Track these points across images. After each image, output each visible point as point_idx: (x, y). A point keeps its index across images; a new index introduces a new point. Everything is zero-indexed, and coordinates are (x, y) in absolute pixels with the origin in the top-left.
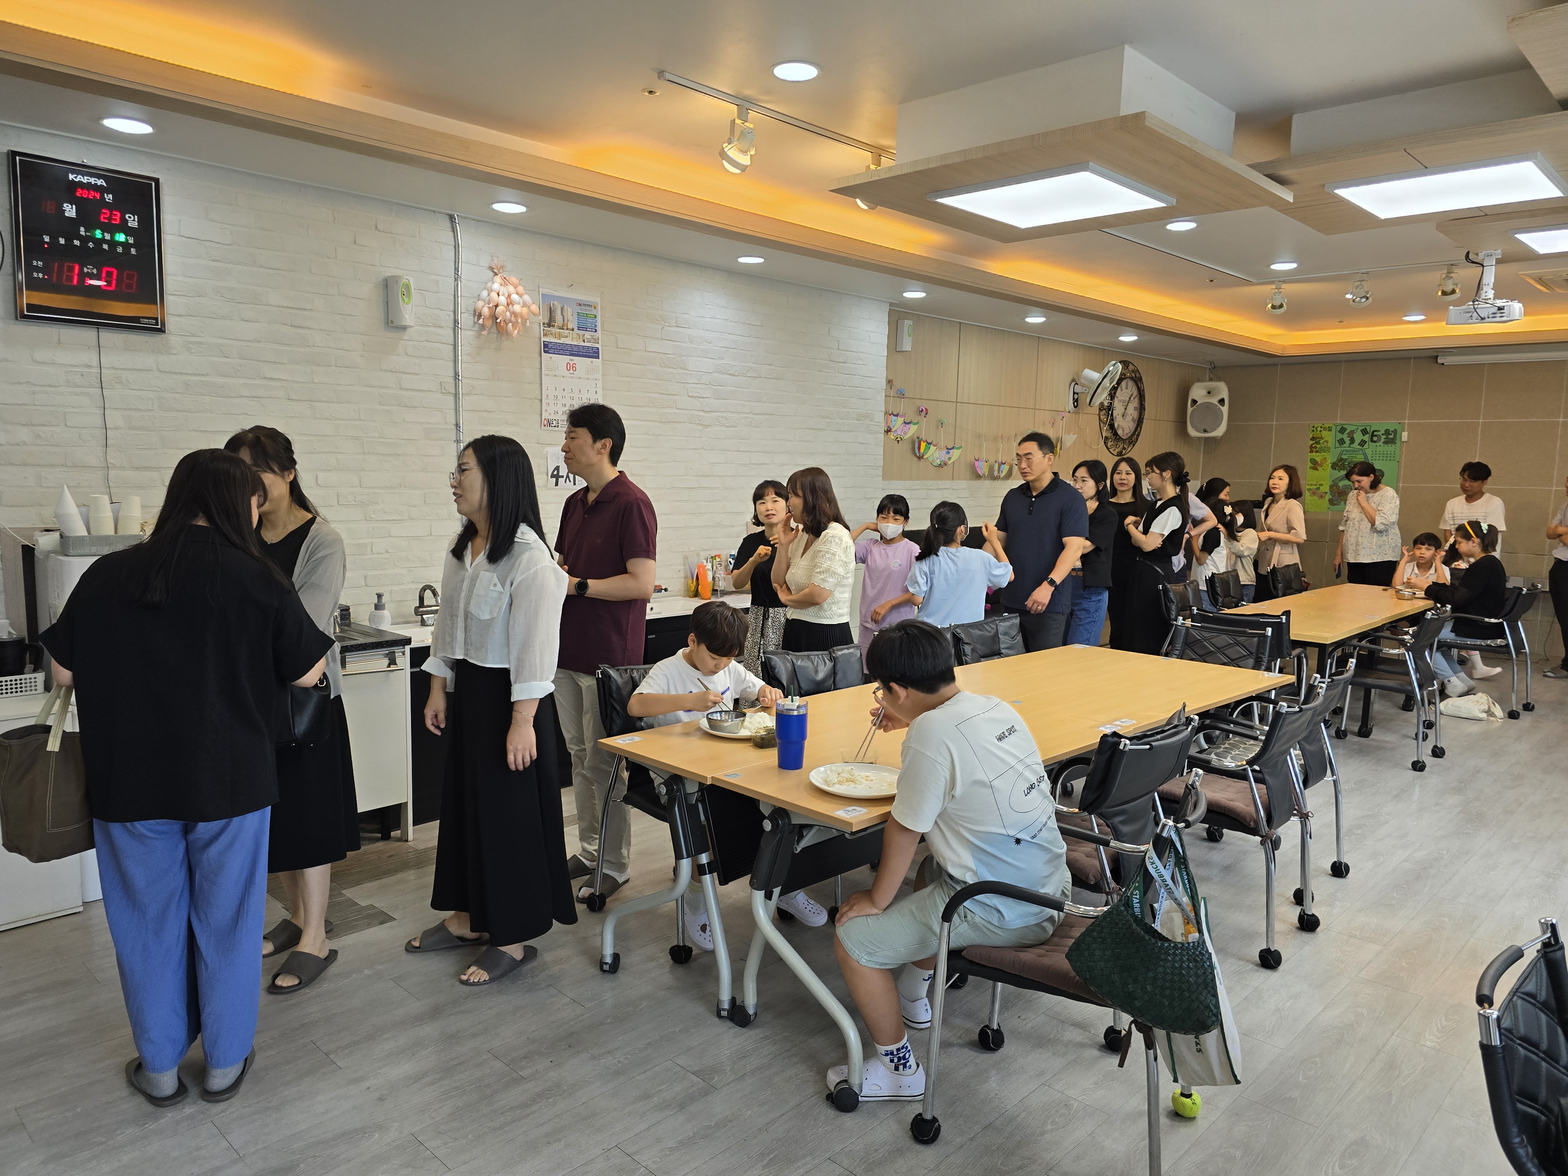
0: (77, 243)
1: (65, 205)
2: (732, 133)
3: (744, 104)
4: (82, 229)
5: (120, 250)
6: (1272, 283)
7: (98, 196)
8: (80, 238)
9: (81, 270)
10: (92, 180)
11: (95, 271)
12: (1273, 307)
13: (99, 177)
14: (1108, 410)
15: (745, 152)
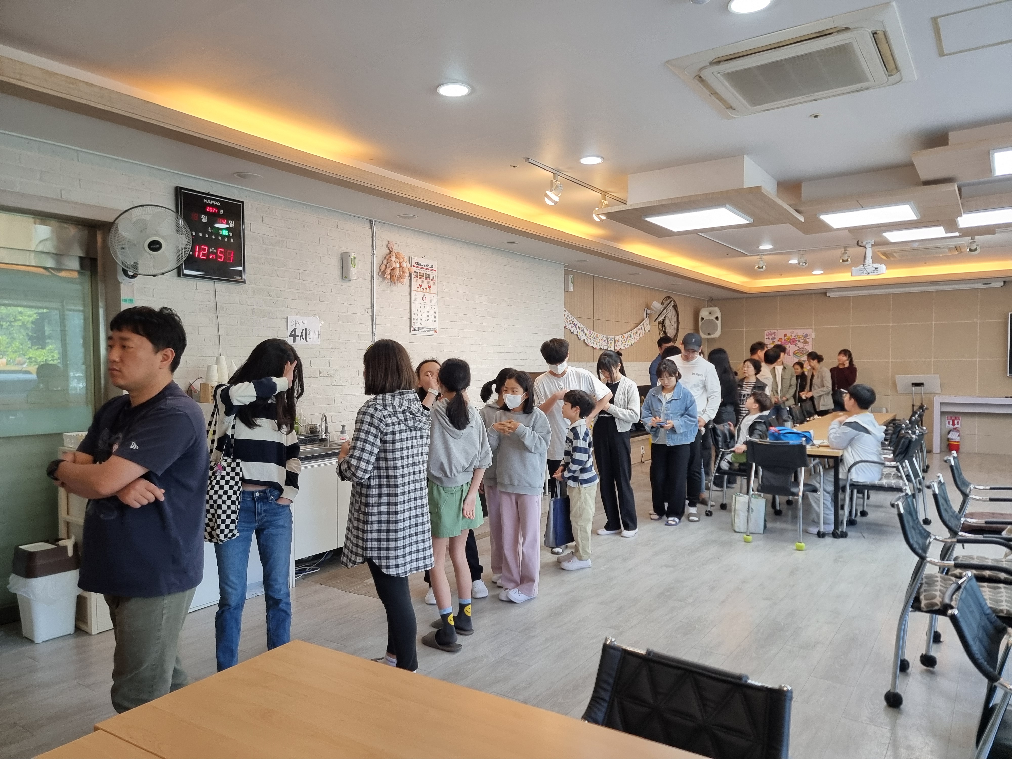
0: (207, 236)
1: (202, 216)
2: (552, 187)
3: (556, 173)
4: (210, 228)
5: (226, 239)
6: (758, 255)
7: (217, 211)
8: (208, 233)
9: (209, 250)
10: (214, 203)
11: (215, 251)
12: (759, 268)
13: (217, 201)
14: (663, 323)
15: (557, 195)
